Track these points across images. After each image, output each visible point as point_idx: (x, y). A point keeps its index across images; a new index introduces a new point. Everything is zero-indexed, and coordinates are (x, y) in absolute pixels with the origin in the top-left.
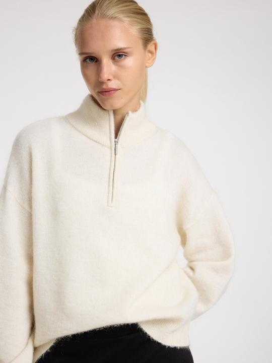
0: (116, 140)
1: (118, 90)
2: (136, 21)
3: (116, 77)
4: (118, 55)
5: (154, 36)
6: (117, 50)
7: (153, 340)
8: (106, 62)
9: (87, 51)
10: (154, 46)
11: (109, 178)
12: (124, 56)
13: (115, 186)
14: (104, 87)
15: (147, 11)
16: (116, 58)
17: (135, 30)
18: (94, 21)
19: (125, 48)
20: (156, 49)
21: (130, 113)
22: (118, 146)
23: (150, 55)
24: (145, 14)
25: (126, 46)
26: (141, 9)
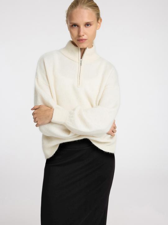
0: (81, 60)
1: (86, 40)
2: (95, 10)
3: (86, 34)
4: (87, 24)
5: (100, 16)
6: (88, 23)
7: (99, 149)
9: (73, 22)
12: (89, 25)
13: (80, 78)
14: (81, 38)
15: (98, 5)
16: (86, 26)
17: (94, 14)
20: (101, 21)
21: (87, 48)
22: (82, 62)
23: (99, 24)
24: (97, 7)
25: (91, 21)
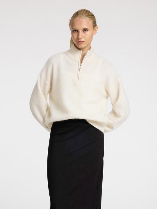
0: (81, 65)
1: (84, 42)
3: (84, 37)
4: (85, 30)
5: (97, 24)
6: (85, 28)
8: (81, 32)
9: (74, 28)
10: (96, 28)
11: (78, 72)
12: (87, 31)
14: (80, 40)
17: (91, 22)
18: (78, 18)
19: (87, 28)
20: (97, 29)
23: (95, 31)
26: (92, 14)
